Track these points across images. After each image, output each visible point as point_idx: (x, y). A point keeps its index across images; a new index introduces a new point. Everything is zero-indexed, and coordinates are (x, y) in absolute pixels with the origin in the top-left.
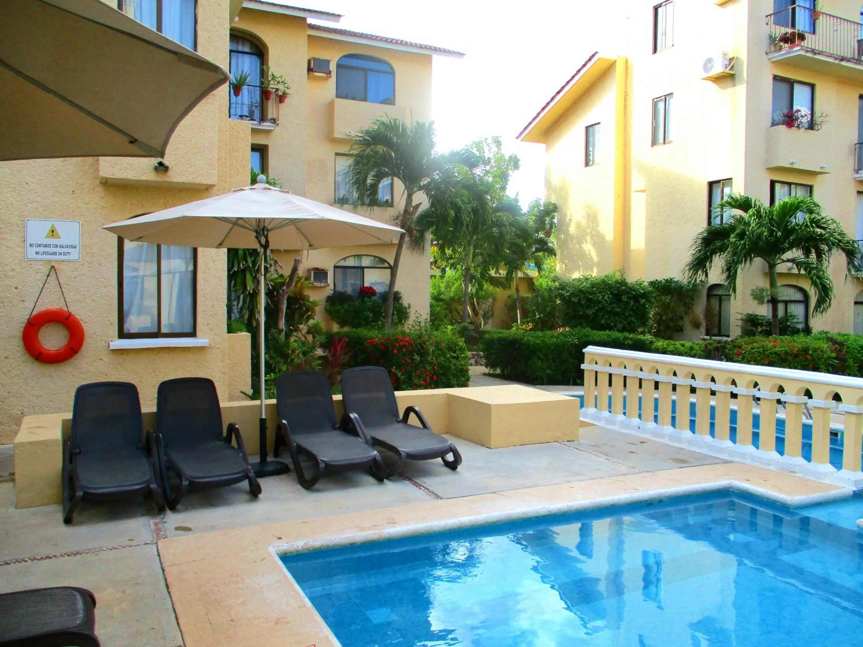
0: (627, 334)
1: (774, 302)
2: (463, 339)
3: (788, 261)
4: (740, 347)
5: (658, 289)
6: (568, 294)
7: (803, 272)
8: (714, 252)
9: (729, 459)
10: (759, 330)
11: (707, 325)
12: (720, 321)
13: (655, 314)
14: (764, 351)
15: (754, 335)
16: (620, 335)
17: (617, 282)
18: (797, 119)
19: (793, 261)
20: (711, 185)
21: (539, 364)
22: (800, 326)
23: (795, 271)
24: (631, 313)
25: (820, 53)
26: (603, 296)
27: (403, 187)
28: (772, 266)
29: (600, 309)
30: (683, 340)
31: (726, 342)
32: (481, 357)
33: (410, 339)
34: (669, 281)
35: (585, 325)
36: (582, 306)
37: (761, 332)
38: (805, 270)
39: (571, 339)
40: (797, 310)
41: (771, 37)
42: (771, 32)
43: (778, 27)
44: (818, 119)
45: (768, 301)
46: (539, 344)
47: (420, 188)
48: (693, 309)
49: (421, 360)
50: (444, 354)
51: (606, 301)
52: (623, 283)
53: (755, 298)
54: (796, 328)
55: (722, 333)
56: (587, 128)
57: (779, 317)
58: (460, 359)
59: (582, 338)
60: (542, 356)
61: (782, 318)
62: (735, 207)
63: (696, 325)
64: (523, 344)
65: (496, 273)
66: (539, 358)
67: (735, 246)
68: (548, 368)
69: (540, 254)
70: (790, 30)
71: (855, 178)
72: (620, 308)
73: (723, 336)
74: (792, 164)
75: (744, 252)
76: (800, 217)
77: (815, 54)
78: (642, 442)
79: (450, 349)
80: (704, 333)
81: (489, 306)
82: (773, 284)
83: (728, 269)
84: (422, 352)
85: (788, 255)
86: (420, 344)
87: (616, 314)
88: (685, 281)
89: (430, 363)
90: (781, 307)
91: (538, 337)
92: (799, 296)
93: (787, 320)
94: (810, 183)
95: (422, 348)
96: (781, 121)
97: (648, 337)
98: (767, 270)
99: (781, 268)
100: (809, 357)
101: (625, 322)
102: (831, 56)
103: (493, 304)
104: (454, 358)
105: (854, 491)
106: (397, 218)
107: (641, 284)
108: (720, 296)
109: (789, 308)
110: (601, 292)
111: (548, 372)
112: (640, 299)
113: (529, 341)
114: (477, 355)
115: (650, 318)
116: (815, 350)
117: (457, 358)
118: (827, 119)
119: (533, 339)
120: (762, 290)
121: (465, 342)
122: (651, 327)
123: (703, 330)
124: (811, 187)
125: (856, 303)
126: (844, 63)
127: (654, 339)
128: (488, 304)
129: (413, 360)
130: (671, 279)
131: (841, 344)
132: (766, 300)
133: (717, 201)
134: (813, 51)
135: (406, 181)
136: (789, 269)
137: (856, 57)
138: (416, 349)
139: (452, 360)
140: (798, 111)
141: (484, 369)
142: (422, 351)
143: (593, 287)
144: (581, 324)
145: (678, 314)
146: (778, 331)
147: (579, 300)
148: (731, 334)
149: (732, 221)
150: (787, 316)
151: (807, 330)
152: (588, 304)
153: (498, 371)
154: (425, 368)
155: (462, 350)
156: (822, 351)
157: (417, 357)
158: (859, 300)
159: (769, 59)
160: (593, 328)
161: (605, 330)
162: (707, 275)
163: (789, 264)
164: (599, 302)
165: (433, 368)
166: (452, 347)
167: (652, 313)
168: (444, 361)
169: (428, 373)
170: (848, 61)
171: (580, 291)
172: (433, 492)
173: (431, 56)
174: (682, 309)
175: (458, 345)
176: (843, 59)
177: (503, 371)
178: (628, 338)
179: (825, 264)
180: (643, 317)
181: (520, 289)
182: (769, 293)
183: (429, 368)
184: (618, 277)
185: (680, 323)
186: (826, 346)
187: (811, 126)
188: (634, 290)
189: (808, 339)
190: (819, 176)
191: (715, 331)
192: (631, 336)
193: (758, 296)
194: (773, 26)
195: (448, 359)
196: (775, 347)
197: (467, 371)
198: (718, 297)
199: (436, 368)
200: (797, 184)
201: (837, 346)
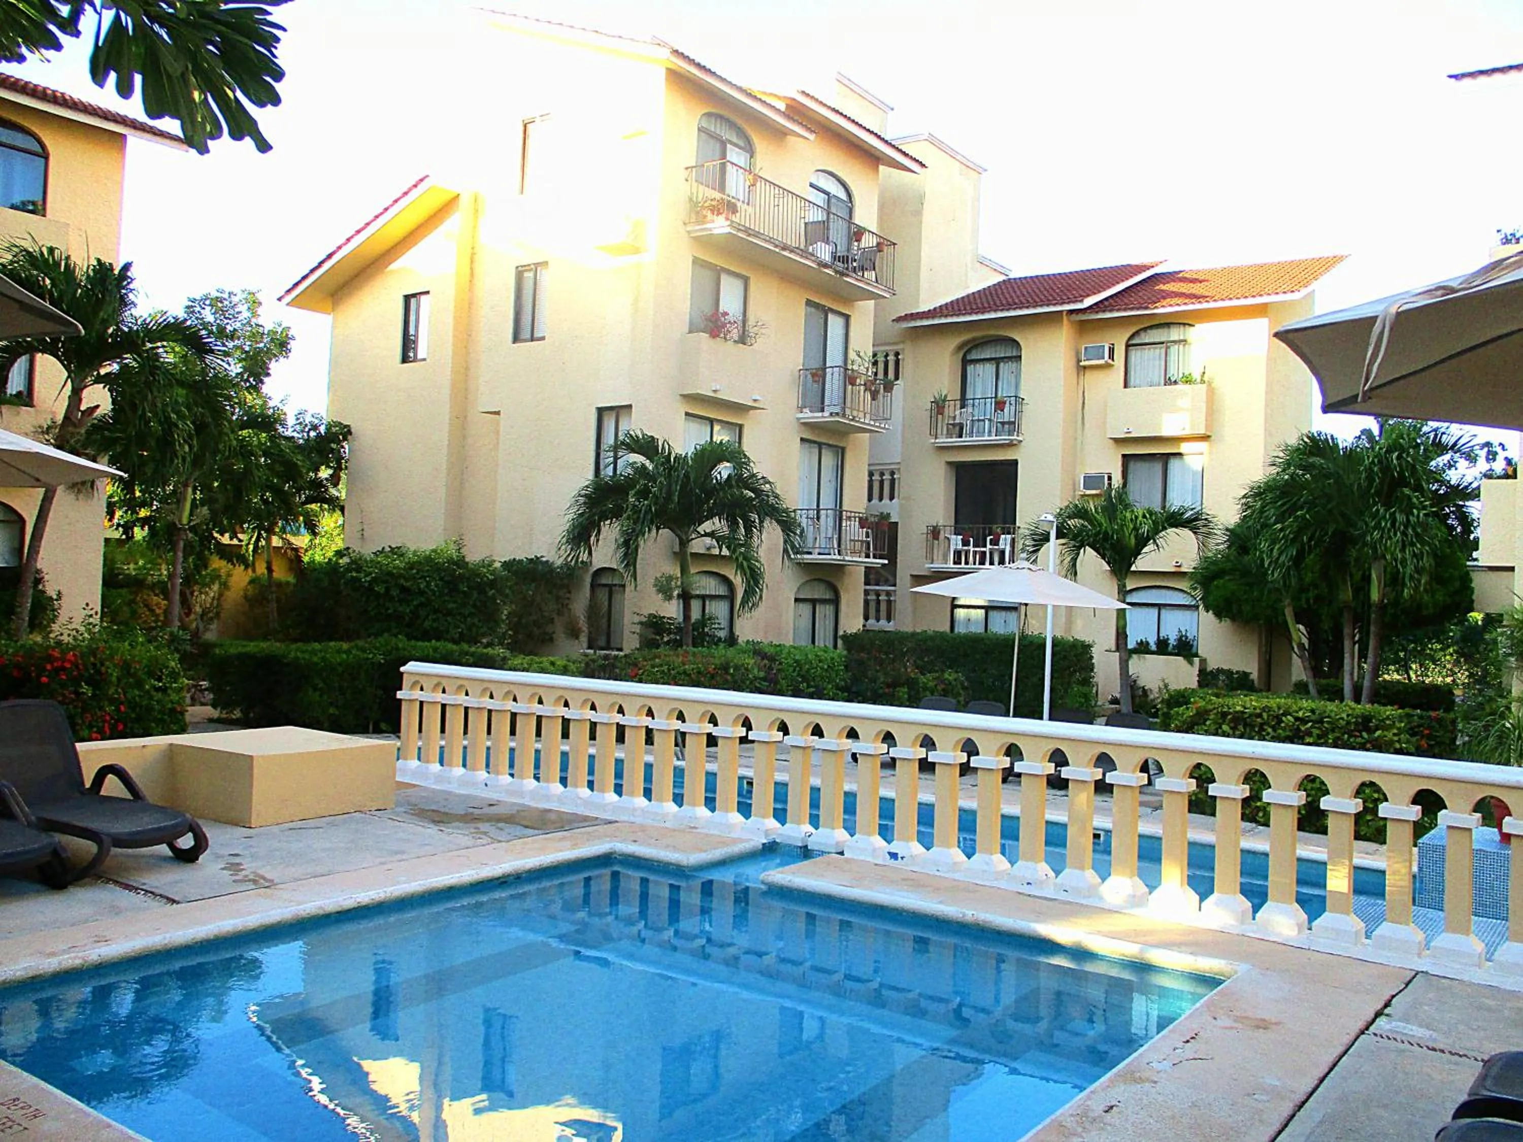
0: (465, 646)
1: (686, 597)
2: (177, 656)
3: (706, 535)
4: (636, 665)
5: (515, 573)
6: (368, 579)
7: (725, 552)
8: (604, 517)
9: (613, 818)
10: (666, 639)
11: (590, 633)
12: (609, 626)
13: (510, 613)
14: (669, 670)
15: (658, 647)
16: (455, 647)
17: (451, 561)
18: (724, 325)
19: (711, 535)
20: (601, 412)
21: (316, 696)
22: (722, 634)
23: (716, 551)
24: (473, 610)
25: (757, 235)
26: (428, 583)
27: (65, 374)
28: (684, 543)
29: (421, 605)
30: (553, 655)
31: (616, 657)
32: (202, 691)
33: (74, 655)
34: (535, 561)
35: (395, 631)
36: (392, 599)
37: (668, 643)
38: (728, 548)
39: (371, 656)
40: (719, 610)
41: (691, 199)
42: (692, 193)
43: (701, 187)
44: (752, 331)
45: (679, 596)
46: (316, 664)
47: (99, 380)
48: (570, 606)
49: (94, 695)
50: (139, 684)
51: (433, 590)
52: (461, 562)
53: (659, 591)
54: (715, 636)
55: (613, 645)
56: (407, 298)
57: (693, 621)
58: (169, 691)
59: (390, 653)
60: (321, 685)
61: (697, 621)
62: (633, 451)
63: (574, 633)
64: (287, 665)
65: (231, 539)
66: (315, 689)
67: (636, 510)
68: (331, 704)
69: (314, 506)
70: (717, 195)
71: (798, 419)
72: (455, 602)
73: (612, 649)
74: (715, 391)
75: (649, 517)
76: (724, 470)
77: (749, 235)
78: (491, 805)
79: (151, 674)
80: (585, 645)
81: (213, 598)
82: (684, 570)
83: (626, 543)
84: (98, 681)
85: (707, 526)
86: (94, 665)
87: (449, 613)
88: (559, 562)
89: (112, 701)
90: (695, 605)
91: (314, 652)
92: (722, 590)
93: (704, 626)
94: (740, 422)
95: (98, 672)
96: (702, 326)
97: (501, 651)
98: (677, 548)
99: (698, 545)
100: (729, 677)
101: (463, 626)
102: (770, 240)
103: (221, 595)
104: (158, 689)
105: (764, 844)
106: (48, 430)
107: (490, 566)
108: (610, 587)
109: (707, 607)
110: (424, 577)
111: (331, 711)
112: (487, 589)
113: (297, 658)
114: (195, 686)
115: (503, 621)
116: (737, 668)
117: (163, 690)
118: (763, 331)
119: (307, 656)
120: (670, 578)
121: (181, 661)
122: (504, 634)
123: (584, 639)
124: (741, 427)
125: (796, 600)
126: (786, 253)
127: (508, 654)
128: (212, 595)
129: (77, 694)
130: (537, 558)
131: (772, 659)
132: (676, 593)
133: (609, 439)
134: (747, 231)
135: (70, 363)
136: (709, 549)
137: (802, 247)
138: (86, 674)
139: (154, 693)
140: (726, 314)
141: (209, 711)
142: (98, 678)
143: (411, 568)
144: (388, 630)
145: (546, 614)
146: (690, 641)
147: (387, 590)
148: (625, 646)
149: (629, 471)
150: (705, 620)
151: (732, 640)
152: (402, 596)
153: (237, 714)
154: (101, 708)
155: (174, 676)
156: (747, 669)
157: (85, 689)
158: (802, 597)
159: (689, 232)
160: (410, 637)
161: (429, 640)
162: (590, 553)
163: (708, 540)
164: (422, 593)
165: (118, 710)
166: (154, 670)
167: (505, 612)
168: (140, 696)
169: (108, 718)
170: (792, 251)
171: (390, 574)
172: (161, 896)
173: (124, 137)
174: (552, 606)
175: (167, 667)
176: (784, 249)
177: (245, 712)
178: (467, 653)
179: (756, 541)
180: (491, 618)
181: (274, 568)
182: (679, 583)
183: (110, 709)
184: (452, 551)
185: (549, 629)
186: (752, 661)
187: (743, 339)
188: (478, 575)
189: (731, 652)
190: (751, 412)
191: (602, 642)
192: (473, 649)
193: (664, 589)
194: (695, 184)
195: (148, 692)
196: (684, 664)
197: (182, 713)
198: (607, 589)
199: (123, 708)
200: (720, 421)
201: (766, 661)
